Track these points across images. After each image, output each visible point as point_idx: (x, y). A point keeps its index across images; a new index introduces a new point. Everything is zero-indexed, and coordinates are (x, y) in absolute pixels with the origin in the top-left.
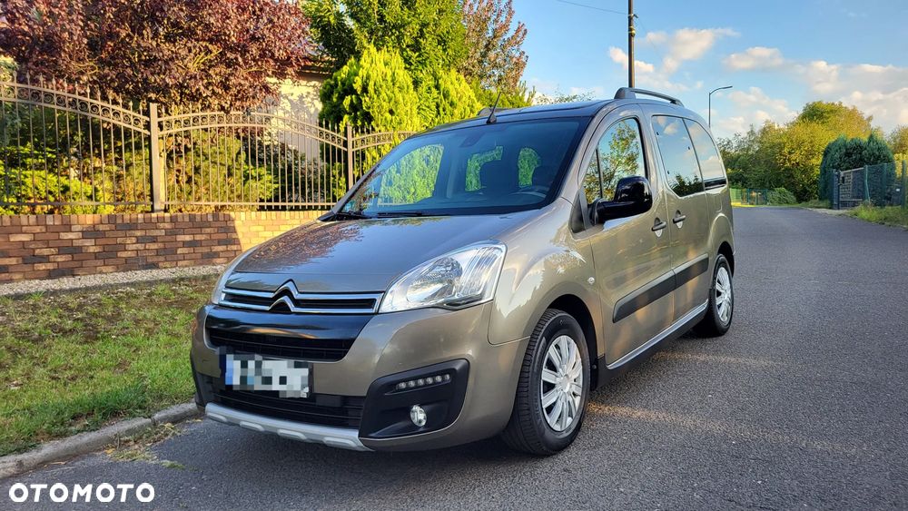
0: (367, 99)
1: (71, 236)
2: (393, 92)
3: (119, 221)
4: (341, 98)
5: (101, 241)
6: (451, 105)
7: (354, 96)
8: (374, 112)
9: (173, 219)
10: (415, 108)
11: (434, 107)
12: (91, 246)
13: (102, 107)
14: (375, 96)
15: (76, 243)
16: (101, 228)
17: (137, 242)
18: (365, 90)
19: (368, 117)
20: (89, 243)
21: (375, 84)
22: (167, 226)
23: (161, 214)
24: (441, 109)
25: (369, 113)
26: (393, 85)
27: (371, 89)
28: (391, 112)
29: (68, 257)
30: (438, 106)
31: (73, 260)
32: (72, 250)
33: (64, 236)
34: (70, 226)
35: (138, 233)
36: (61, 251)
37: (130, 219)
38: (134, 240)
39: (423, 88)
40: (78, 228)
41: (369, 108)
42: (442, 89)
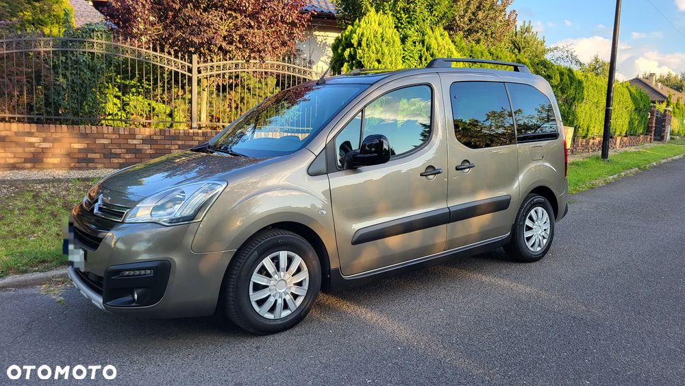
0: (360, 51)
1: (135, 142)
2: (381, 46)
3: (167, 134)
4: (344, 50)
5: (154, 147)
6: (431, 56)
7: (352, 49)
8: (365, 62)
9: (204, 134)
10: (400, 58)
11: (417, 57)
12: (148, 149)
13: (160, 57)
14: (366, 49)
15: (138, 147)
16: (155, 138)
17: (179, 149)
18: (360, 44)
19: (360, 65)
20: (147, 147)
21: (367, 40)
22: (200, 139)
23: (196, 131)
24: (423, 59)
25: (361, 62)
26: (382, 40)
27: (364, 44)
28: (379, 62)
29: (133, 156)
30: (420, 58)
31: (136, 158)
32: (136, 151)
33: (130, 141)
34: (135, 135)
35: (180, 143)
36: (129, 151)
37: (175, 133)
38: (177, 147)
39: (409, 43)
40: (141, 137)
41: (361, 58)
42: (426, 43)
